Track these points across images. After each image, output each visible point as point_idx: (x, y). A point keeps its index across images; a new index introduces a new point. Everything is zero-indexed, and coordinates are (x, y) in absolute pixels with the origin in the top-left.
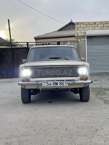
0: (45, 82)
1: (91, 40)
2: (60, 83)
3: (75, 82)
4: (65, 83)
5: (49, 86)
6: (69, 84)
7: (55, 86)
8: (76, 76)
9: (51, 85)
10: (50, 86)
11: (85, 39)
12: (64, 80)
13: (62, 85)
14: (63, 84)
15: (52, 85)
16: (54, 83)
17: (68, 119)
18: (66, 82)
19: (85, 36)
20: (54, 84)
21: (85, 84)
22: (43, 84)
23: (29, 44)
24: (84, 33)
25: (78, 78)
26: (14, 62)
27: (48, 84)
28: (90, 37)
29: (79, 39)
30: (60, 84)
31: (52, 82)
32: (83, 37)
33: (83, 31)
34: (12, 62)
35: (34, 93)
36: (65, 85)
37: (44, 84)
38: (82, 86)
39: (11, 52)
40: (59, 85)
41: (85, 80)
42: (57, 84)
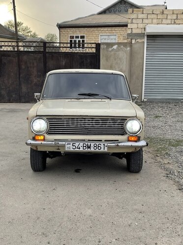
0: (70, 144)
1: (154, 42)
2: (95, 145)
3: (119, 144)
4: (102, 146)
5: (76, 149)
6: (109, 147)
7: (86, 150)
8: (122, 134)
9: (79, 148)
10: (78, 150)
11: (143, 40)
12: (101, 141)
13: (97, 150)
14: (99, 148)
15: (81, 149)
16: (85, 145)
17: (104, 216)
18: (104, 145)
19: (144, 33)
20: (85, 148)
21: (136, 147)
22: (67, 146)
23: (47, 45)
24: (143, 30)
25: (125, 137)
26: (21, 75)
27: (74, 147)
28: (152, 37)
29: (134, 40)
30: (95, 148)
31: (81, 144)
32: (141, 35)
33: (141, 26)
34: (18, 76)
35: (52, 156)
36: (102, 150)
37: (69, 146)
38: (130, 151)
39: (17, 58)
40: (92, 149)
41: (136, 141)
42: (89, 147)
